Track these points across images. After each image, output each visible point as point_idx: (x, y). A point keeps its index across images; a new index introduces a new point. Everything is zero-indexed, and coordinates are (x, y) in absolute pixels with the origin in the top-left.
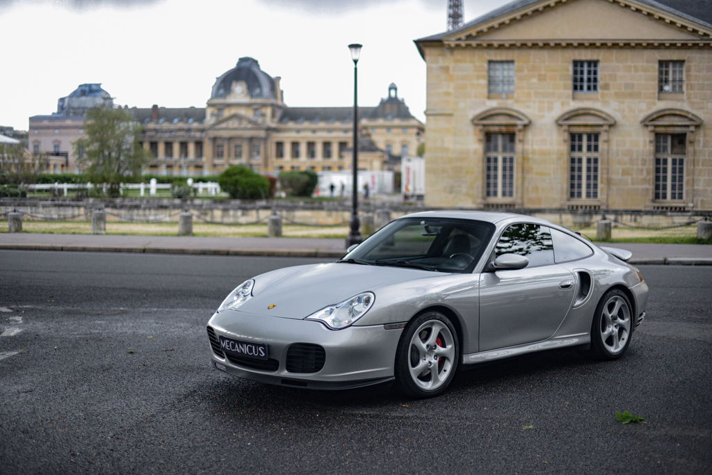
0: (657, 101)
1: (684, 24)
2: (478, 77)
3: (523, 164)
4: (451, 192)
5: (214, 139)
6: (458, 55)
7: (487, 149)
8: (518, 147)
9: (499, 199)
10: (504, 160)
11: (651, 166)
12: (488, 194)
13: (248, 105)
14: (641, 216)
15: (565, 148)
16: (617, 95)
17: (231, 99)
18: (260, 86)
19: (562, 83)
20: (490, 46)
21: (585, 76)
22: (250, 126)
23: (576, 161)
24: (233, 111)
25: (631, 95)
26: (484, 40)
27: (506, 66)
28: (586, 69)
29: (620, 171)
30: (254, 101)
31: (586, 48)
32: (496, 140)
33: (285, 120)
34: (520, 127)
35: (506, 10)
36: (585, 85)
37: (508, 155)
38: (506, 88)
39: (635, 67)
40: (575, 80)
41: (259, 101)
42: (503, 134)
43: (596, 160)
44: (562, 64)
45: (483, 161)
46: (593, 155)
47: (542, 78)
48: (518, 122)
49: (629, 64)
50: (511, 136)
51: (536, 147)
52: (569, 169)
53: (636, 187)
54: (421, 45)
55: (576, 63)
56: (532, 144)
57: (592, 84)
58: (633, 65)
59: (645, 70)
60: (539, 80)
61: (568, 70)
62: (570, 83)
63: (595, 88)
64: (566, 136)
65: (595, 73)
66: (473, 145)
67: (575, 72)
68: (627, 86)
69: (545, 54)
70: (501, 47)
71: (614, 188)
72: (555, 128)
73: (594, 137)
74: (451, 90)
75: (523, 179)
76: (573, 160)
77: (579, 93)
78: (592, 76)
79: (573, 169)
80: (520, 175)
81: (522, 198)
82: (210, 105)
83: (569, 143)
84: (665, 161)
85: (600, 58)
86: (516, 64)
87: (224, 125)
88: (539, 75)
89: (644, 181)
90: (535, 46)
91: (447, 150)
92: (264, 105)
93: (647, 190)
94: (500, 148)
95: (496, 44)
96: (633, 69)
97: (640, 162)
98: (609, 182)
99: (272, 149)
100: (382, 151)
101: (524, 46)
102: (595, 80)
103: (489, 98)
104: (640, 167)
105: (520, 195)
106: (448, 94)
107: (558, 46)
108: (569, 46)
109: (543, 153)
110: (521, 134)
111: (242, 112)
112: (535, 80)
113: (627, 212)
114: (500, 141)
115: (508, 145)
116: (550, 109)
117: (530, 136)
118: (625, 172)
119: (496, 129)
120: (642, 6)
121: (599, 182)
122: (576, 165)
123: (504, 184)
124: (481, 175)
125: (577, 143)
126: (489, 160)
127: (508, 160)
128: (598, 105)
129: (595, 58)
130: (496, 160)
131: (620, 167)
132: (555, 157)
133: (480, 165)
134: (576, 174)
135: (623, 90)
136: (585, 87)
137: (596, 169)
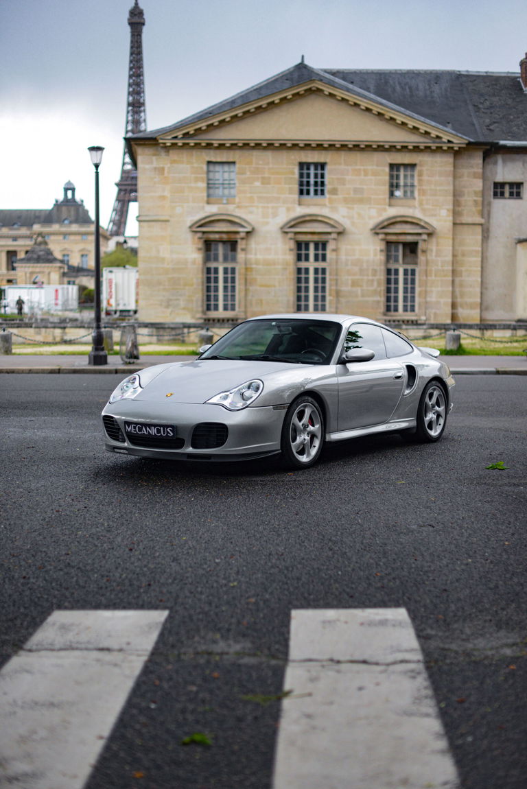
0: (387, 207)
1: (416, 125)
2: (197, 180)
3: (246, 275)
4: (168, 306)
6: (174, 155)
7: (207, 259)
8: (241, 256)
9: (221, 313)
10: (226, 270)
11: (382, 276)
12: (208, 308)
15: (291, 257)
16: (346, 200)
19: (287, 186)
20: (209, 146)
21: (312, 180)
23: (303, 271)
25: (361, 201)
26: (204, 139)
27: (226, 168)
28: (312, 171)
29: (350, 282)
31: (313, 149)
32: (217, 250)
34: (242, 235)
35: (224, 105)
36: (312, 189)
37: (229, 265)
38: (226, 192)
39: (365, 170)
40: (301, 184)
42: (224, 242)
43: (324, 271)
44: (286, 167)
45: (203, 272)
46: (320, 265)
47: (265, 181)
48: (241, 229)
49: (358, 167)
50: (232, 245)
51: (259, 257)
52: (296, 280)
53: (366, 299)
54: (132, 143)
55: (302, 165)
56: (256, 254)
57: (319, 188)
58: (362, 168)
59: (375, 174)
60: (263, 183)
61: (293, 173)
62: (296, 187)
63: (323, 192)
64: (292, 245)
65: (322, 176)
66: (192, 254)
67: (301, 175)
68: (356, 191)
69: (269, 155)
70: (221, 146)
71: (343, 300)
72: (279, 235)
73: (322, 245)
74: (167, 194)
75: (246, 291)
76: (299, 271)
77: (305, 197)
78: (319, 180)
79: (299, 280)
80: (243, 287)
81: (245, 312)
83: (295, 252)
84: (396, 272)
85: (328, 161)
86: (237, 165)
88: (263, 178)
89: (375, 293)
90: (258, 146)
91: (163, 260)
93: (378, 302)
94: (221, 258)
95: (216, 144)
96: (362, 173)
97: (370, 272)
98: (338, 294)
100: (60, 261)
101: (246, 146)
102: (323, 184)
103: (208, 203)
104: (370, 278)
105: (243, 309)
106: (163, 198)
107: (283, 146)
108: (295, 146)
109: (267, 263)
110: (244, 242)
112: (258, 184)
114: (221, 250)
115: (230, 253)
116: (275, 215)
117: (253, 244)
118: (354, 284)
119: (217, 236)
120: (373, 106)
121: (327, 294)
122: (303, 276)
123: (225, 297)
124: (200, 287)
125: (303, 252)
126: (208, 271)
127: (229, 271)
128: (325, 212)
129: (322, 160)
130: (216, 270)
131: (350, 278)
132: (280, 267)
133: (200, 276)
134: (303, 285)
135: (352, 195)
136: (312, 192)
137: (324, 280)
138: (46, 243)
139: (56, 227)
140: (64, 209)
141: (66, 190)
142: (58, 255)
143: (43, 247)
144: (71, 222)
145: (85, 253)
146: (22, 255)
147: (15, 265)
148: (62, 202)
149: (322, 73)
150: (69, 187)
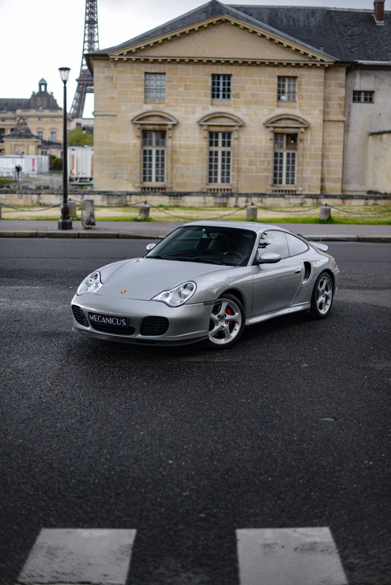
0: (276, 108)
1: (298, 48)
2: (137, 86)
3: (172, 156)
4: (115, 178)
6: (121, 67)
7: (144, 144)
8: (169, 142)
9: (153, 183)
10: (157, 152)
11: (271, 158)
12: (145, 180)
14: (265, 198)
15: (205, 143)
16: (246, 102)
19: (203, 91)
20: (146, 61)
21: (221, 87)
23: (214, 154)
25: (257, 103)
26: (143, 55)
27: (158, 77)
28: (221, 81)
29: (247, 162)
31: (223, 64)
32: (151, 137)
34: (170, 126)
35: (157, 30)
36: (221, 93)
37: (160, 149)
38: (158, 95)
39: (260, 81)
40: (213, 90)
42: (156, 131)
43: (229, 153)
44: (202, 78)
45: (141, 154)
46: (226, 149)
47: (187, 87)
48: (169, 123)
49: (254, 78)
50: (162, 134)
51: (182, 143)
52: (208, 160)
53: (259, 174)
54: (90, 58)
55: (213, 76)
56: (179, 141)
57: (226, 93)
58: (258, 78)
59: (267, 83)
60: (185, 89)
61: (207, 82)
62: (209, 92)
63: (229, 97)
64: (206, 134)
65: (229, 84)
66: (132, 140)
67: (213, 84)
68: (253, 95)
69: (190, 68)
70: (155, 61)
71: (242, 175)
72: (197, 127)
73: (227, 135)
74: (114, 95)
75: (172, 167)
76: (211, 153)
77: (216, 100)
78: (226, 87)
79: (211, 160)
80: (169, 165)
81: (171, 183)
83: (208, 140)
84: (281, 155)
85: (233, 73)
86: (167, 75)
88: (185, 85)
89: (266, 170)
90: (182, 61)
91: (111, 144)
93: (268, 177)
94: (154, 143)
95: (151, 59)
96: (258, 82)
97: (262, 155)
98: (239, 170)
100: (36, 137)
101: (173, 61)
102: (229, 90)
103: (145, 103)
104: (262, 159)
105: (169, 181)
106: (112, 98)
107: (200, 62)
108: (209, 62)
109: (187, 147)
110: (171, 131)
112: (181, 89)
113: (255, 195)
114: (154, 137)
115: (161, 140)
116: (194, 113)
117: (177, 133)
118: (251, 163)
119: (151, 127)
120: (266, 33)
121: (231, 170)
122: (214, 157)
123: (157, 171)
124: (139, 164)
125: (214, 140)
126: (145, 152)
127: (160, 153)
128: (230, 110)
129: (229, 73)
130: (151, 152)
131: (247, 159)
132: (197, 150)
133: (139, 156)
134: (213, 164)
135: (250, 99)
136: (221, 96)
137: (229, 160)
138: (26, 124)
139: (33, 112)
140: (39, 99)
141: (40, 85)
142: (35, 133)
143: (23, 126)
144: (44, 109)
145: (54, 131)
146: (8, 132)
147: (3, 139)
148: (38, 94)
149: (229, 8)
150: (43, 82)
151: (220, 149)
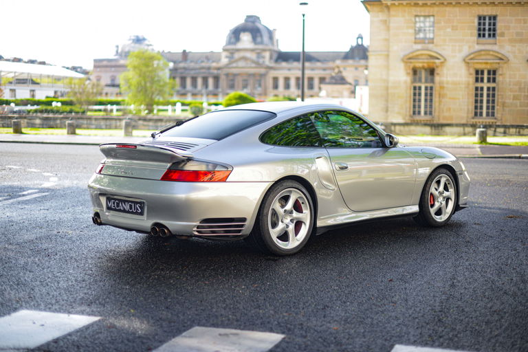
2: (408, 28)
3: (440, 91)
4: (387, 111)
5: (227, 75)
6: (393, 11)
7: (414, 81)
8: (437, 78)
9: (422, 117)
10: (426, 88)
12: (414, 113)
13: (252, 50)
15: (472, 79)
16: (511, 41)
17: (240, 46)
18: (261, 36)
19: (469, 32)
20: (416, 5)
21: (487, 27)
22: (253, 65)
23: (479, 89)
24: (242, 54)
25: (521, 41)
26: (412, 0)
27: (428, 19)
28: (487, 21)
29: (512, 97)
30: (257, 47)
31: (488, 5)
32: (421, 74)
33: (279, 61)
34: (438, 65)
36: (487, 33)
37: (429, 85)
38: (428, 35)
39: (524, 20)
40: (479, 30)
41: (260, 47)
42: (425, 69)
43: (494, 89)
44: (469, 19)
45: (411, 89)
46: (492, 85)
47: (454, 28)
48: (437, 61)
50: (432, 72)
51: (449, 79)
52: (474, 95)
53: (523, 108)
55: (480, 17)
56: (447, 77)
57: (492, 32)
58: (523, 18)
60: (452, 29)
61: (474, 23)
62: (476, 32)
63: (494, 35)
64: (472, 71)
65: (494, 24)
66: (403, 77)
67: (479, 24)
68: (518, 34)
69: (457, 10)
70: (425, 5)
71: (507, 109)
72: (463, 65)
73: (493, 73)
74: (388, 37)
75: (440, 102)
76: (477, 89)
77: (482, 39)
78: (492, 27)
79: (476, 95)
80: (437, 99)
81: (439, 116)
82: (225, 50)
83: (474, 76)
85: (498, 14)
86: (435, 17)
87: (234, 65)
88: (453, 26)
90: (450, 4)
92: (264, 50)
94: (423, 80)
95: (421, 3)
96: (522, 22)
97: (526, 90)
98: (504, 104)
99: (270, 83)
100: (350, 84)
101: (442, 4)
102: (494, 30)
103: (415, 43)
104: (527, 94)
105: (437, 114)
106: (385, 40)
107: (467, 4)
108: (475, 4)
109: (454, 83)
110: (439, 69)
111: (248, 55)
112: (449, 30)
113: (513, 126)
114: (423, 74)
115: (429, 77)
116: (460, 50)
117: (445, 70)
118: (515, 98)
119: (420, 65)
121: (496, 105)
122: (479, 92)
123: (426, 106)
124: (408, 99)
125: (480, 76)
126: (415, 88)
127: (429, 89)
128: (496, 48)
129: (494, 13)
130: (420, 88)
131: (512, 94)
132: (463, 86)
133: (408, 91)
134: (479, 98)
135: (515, 37)
136: (487, 35)
137: (494, 95)
138: (341, 73)
139: (350, 62)
140: (356, 51)
141: (357, 38)
144: (360, 59)
146: (327, 80)
147: (322, 86)
148: (355, 47)
150: (359, 36)
151: (485, 85)
